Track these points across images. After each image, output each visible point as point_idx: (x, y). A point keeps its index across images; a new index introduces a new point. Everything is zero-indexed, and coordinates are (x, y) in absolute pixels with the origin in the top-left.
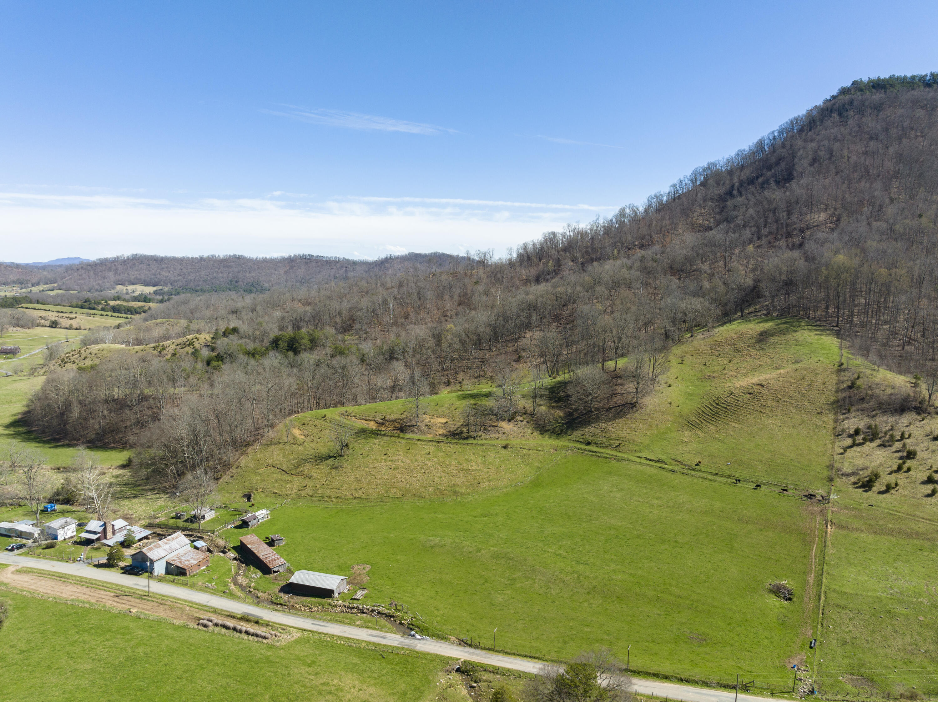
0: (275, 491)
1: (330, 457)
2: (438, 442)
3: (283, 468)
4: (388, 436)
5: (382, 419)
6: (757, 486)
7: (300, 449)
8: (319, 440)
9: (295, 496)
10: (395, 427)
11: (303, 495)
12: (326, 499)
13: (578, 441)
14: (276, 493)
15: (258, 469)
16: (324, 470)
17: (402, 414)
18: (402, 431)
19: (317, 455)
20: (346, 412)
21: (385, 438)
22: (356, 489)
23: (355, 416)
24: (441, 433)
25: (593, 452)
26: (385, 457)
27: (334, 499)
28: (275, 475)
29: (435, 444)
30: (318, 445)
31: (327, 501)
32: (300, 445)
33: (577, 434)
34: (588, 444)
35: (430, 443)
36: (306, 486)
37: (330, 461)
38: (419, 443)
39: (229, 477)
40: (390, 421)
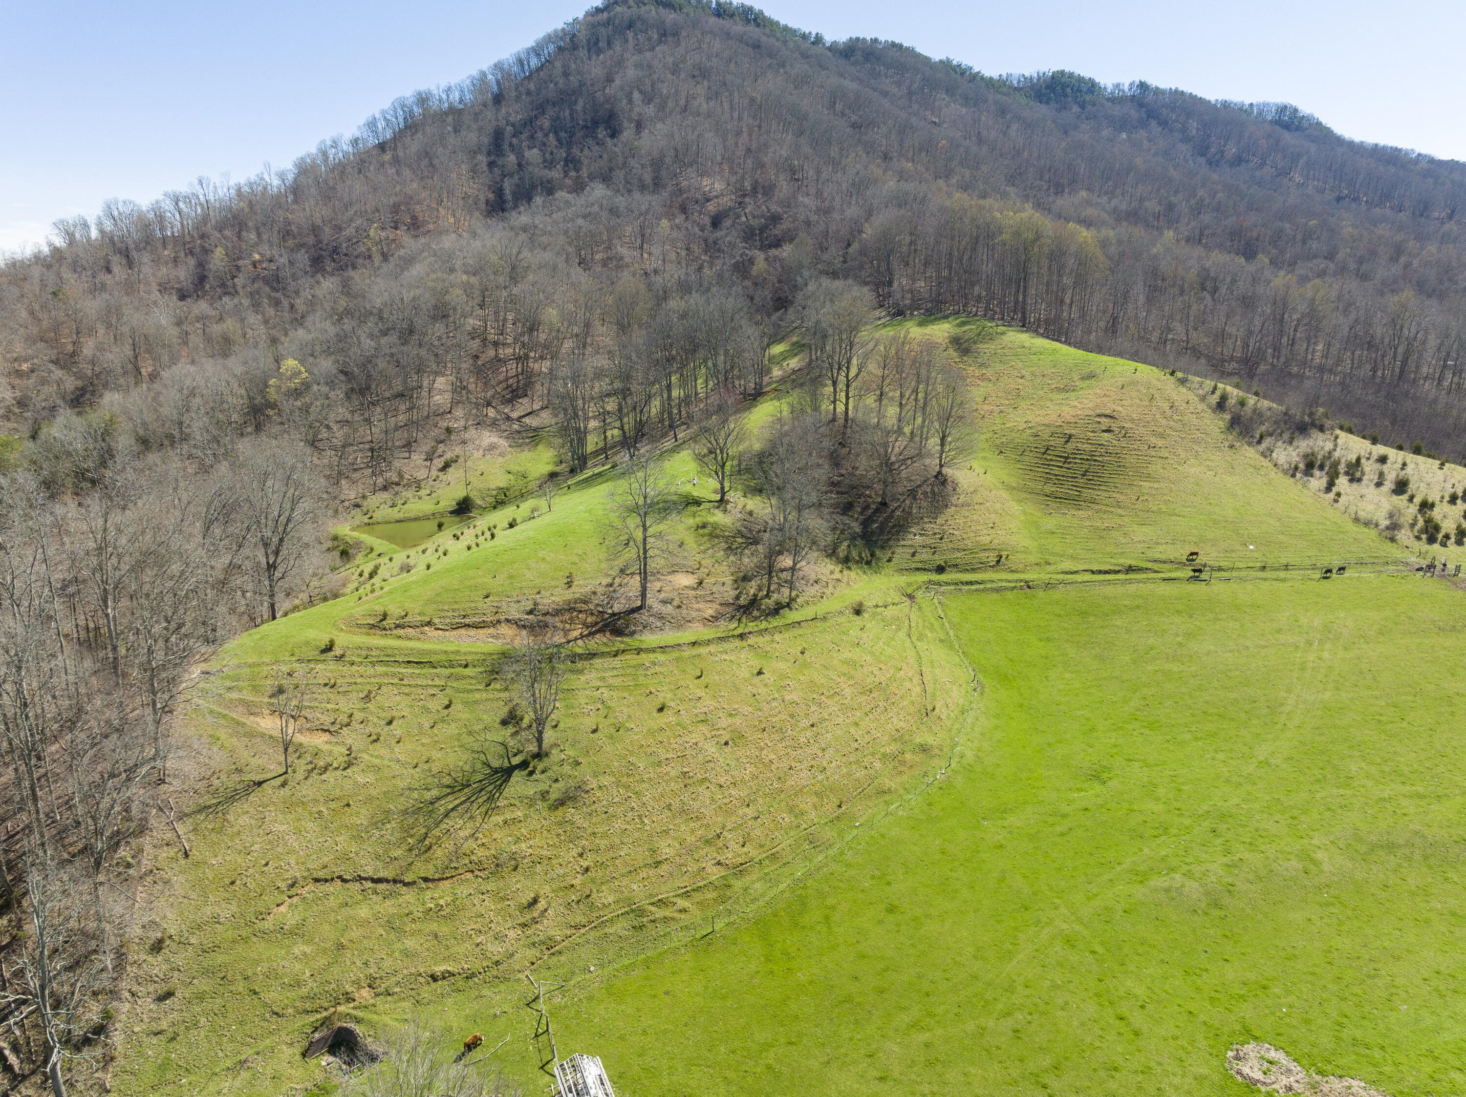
0: (439, 969)
1: (508, 772)
2: (742, 636)
3: (369, 871)
4: (603, 654)
5: (530, 612)
6: (1327, 572)
7: (361, 779)
8: (397, 729)
9: (532, 953)
10: (585, 625)
11: (557, 934)
12: (660, 913)
13: (918, 569)
14: (447, 975)
15: (261, 916)
16: (534, 824)
17: (569, 584)
18: (618, 632)
19: (446, 781)
20: (385, 616)
21: (597, 662)
22: (708, 842)
23: (429, 623)
24: (711, 612)
25: (971, 583)
26: (668, 717)
27: (682, 903)
28: (363, 912)
29: (738, 643)
30: (408, 745)
31: (666, 919)
32: (349, 765)
33: (901, 554)
34: (940, 569)
35: (726, 646)
36: (535, 901)
37: (518, 785)
38: (703, 650)
39: (147, 1004)
40: (557, 612)
